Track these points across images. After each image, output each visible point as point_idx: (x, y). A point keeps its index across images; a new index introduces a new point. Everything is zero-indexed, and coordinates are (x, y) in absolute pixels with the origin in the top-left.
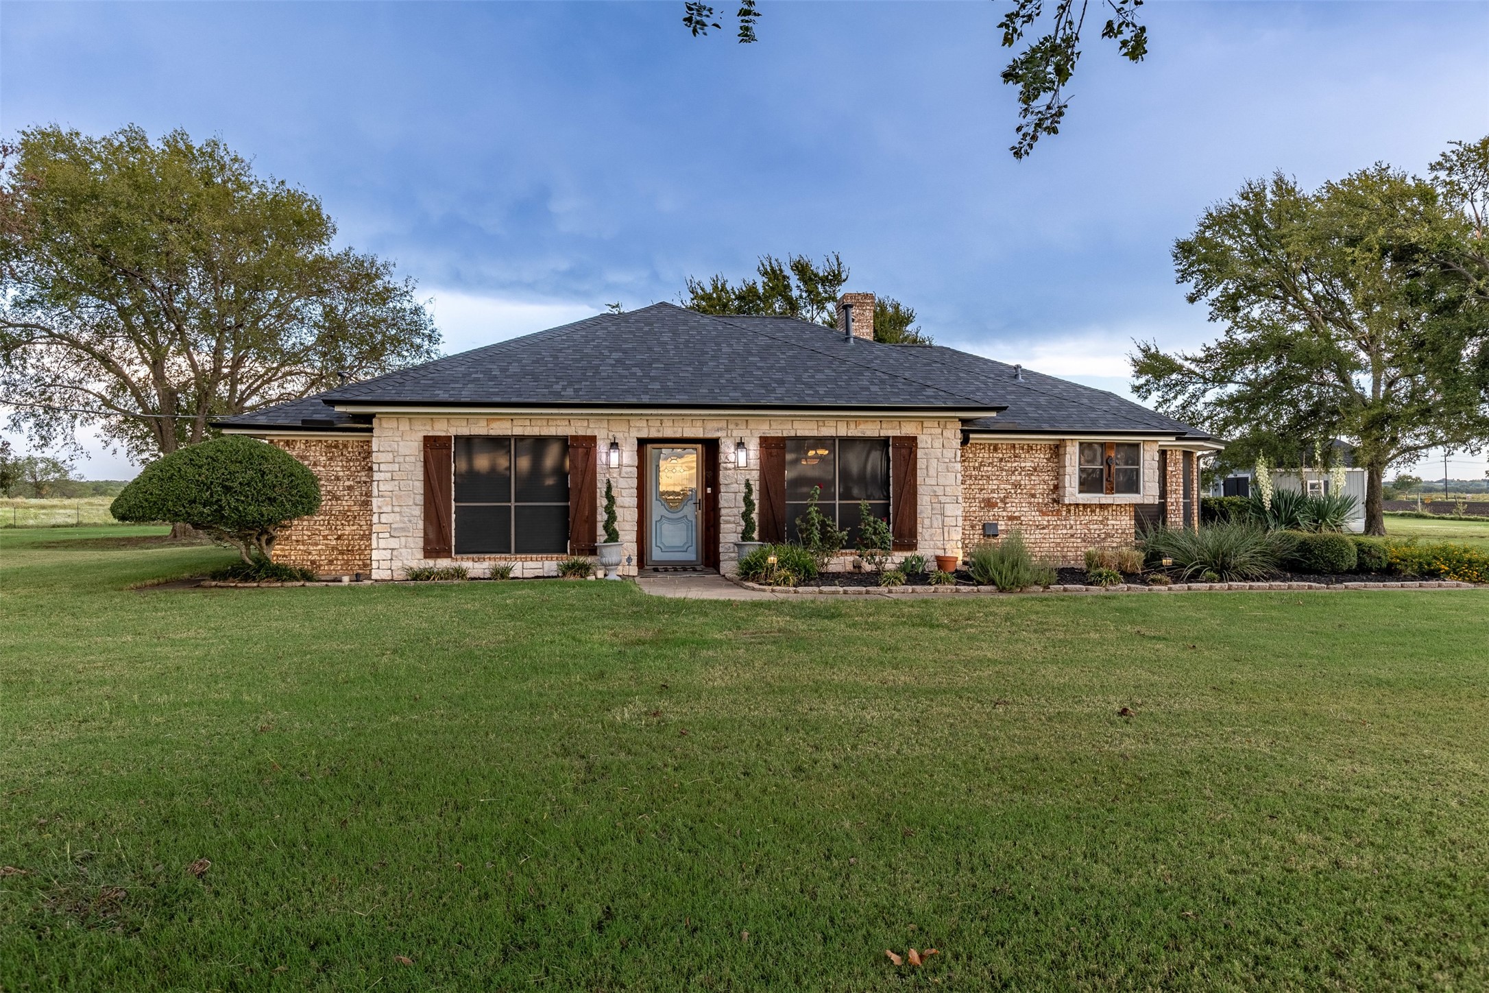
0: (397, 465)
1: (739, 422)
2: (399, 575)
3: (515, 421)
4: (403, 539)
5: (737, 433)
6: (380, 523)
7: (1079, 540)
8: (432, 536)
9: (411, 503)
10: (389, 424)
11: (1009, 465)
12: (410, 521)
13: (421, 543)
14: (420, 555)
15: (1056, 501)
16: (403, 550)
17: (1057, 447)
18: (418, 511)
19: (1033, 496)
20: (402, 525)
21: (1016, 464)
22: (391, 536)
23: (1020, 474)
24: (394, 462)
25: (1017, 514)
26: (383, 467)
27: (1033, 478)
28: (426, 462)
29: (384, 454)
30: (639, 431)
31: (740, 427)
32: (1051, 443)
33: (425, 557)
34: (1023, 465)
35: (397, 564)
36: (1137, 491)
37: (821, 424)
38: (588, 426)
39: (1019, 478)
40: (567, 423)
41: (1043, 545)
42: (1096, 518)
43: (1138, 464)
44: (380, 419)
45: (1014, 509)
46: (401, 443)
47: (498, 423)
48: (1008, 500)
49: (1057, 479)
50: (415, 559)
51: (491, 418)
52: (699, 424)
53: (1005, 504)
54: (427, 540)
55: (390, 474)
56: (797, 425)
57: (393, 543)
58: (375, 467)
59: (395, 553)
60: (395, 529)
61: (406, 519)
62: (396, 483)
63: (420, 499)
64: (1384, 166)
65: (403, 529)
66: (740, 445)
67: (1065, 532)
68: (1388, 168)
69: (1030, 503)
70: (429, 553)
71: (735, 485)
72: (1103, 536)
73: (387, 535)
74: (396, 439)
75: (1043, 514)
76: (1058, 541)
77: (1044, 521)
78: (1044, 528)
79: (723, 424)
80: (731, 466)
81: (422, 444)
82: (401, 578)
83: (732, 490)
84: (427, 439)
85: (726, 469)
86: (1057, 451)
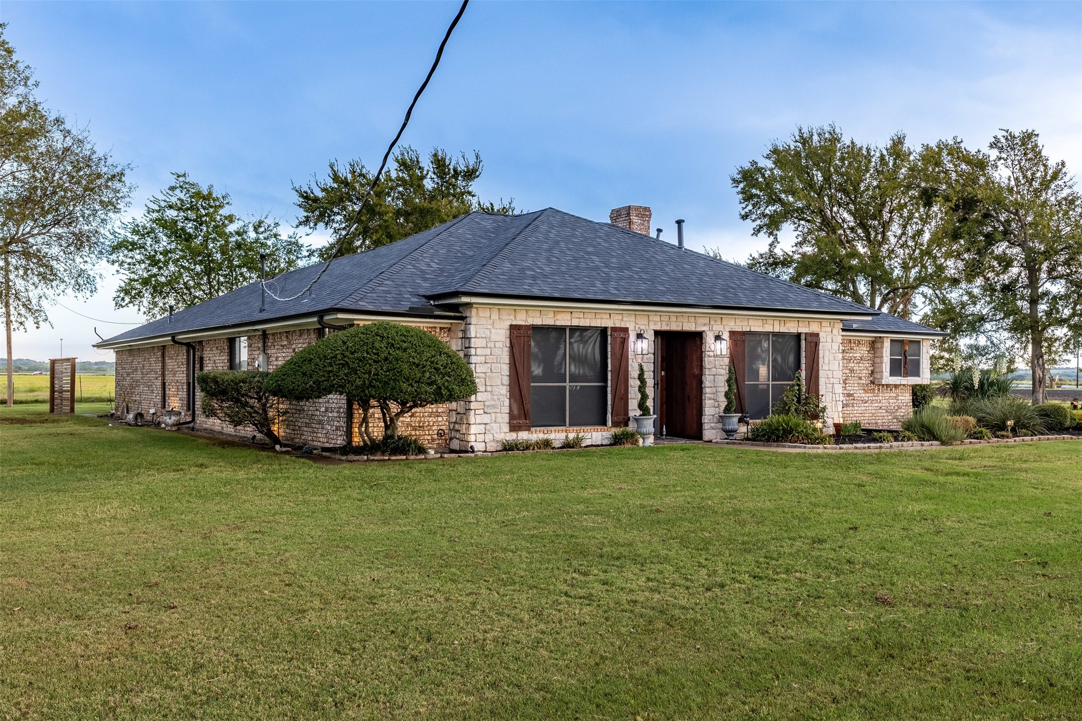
0: (489, 350)
1: (717, 319)
2: (492, 447)
3: (574, 314)
4: (493, 415)
5: (717, 328)
6: (476, 401)
7: (884, 411)
8: (516, 412)
9: (499, 384)
10: (484, 313)
11: (848, 355)
12: (499, 399)
13: (506, 418)
14: (506, 428)
15: (872, 382)
16: (494, 425)
17: (873, 342)
18: (504, 391)
19: (860, 378)
20: (492, 403)
21: (851, 355)
22: (485, 413)
23: (853, 362)
24: (487, 347)
25: (852, 392)
26: (479, 351)
27: (860, 365)
28: (512, 346)
29: (480, 340)
30: (655, 324)
31: (717, 323)
32: (871, 339)
33: (511, 431)
34: (855, 355)
35: (489, 437)
36: (918, 375)
37: (765, 322)
38: (622, 320)
39: (853, 365)
40: (608, 316)
41: (866, 415)
42: (892, 395)
43: (919, 356)
44: (477, 308)
45: (850, 388)
46: (493, 331)
47: (562, 315)
48: (847, 382)
49: (873, 366)
50: (501, 432)
51: (557, 311)
52: (692, 319)
53: (846, 384)
54: (512, 416)
55: (483, 358)
56: (751, 322)
57: (486, 419)
58: (473, 351)
59: (488, 427)
60: (488, 406)
61: (496, 397)
62: (489, 365)
63: (506, 380)
64: (959, 140)
65: (494, 406)
66: (718, 338)
67: (877, 405)
68: (962, 142)
69: (859, 384)
70: (513, 428)
71: (714, 369)
72: (896, 408)
73: (481, 412)
74: (489, 327)
75: (866, 392)
76: (873, 411)
77: (865, 396)
78: (866, 403)
79: (707, 320)
80: (711, 354)
81: (509, 332)
82: (492, 449)
83: (713, 373)
84: (513, 328)
85: (709, 356)
86: (874, 345)
